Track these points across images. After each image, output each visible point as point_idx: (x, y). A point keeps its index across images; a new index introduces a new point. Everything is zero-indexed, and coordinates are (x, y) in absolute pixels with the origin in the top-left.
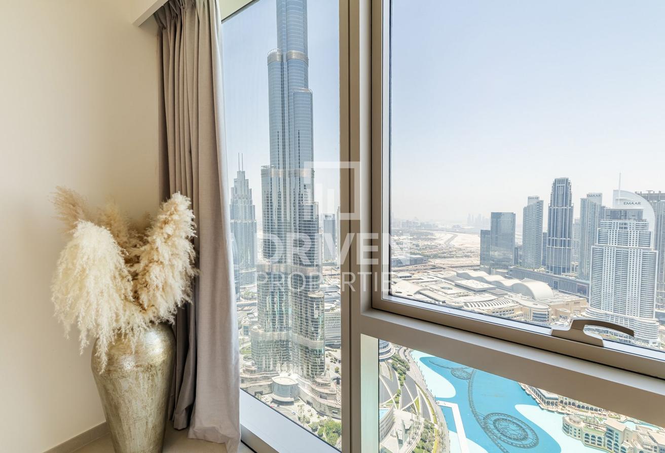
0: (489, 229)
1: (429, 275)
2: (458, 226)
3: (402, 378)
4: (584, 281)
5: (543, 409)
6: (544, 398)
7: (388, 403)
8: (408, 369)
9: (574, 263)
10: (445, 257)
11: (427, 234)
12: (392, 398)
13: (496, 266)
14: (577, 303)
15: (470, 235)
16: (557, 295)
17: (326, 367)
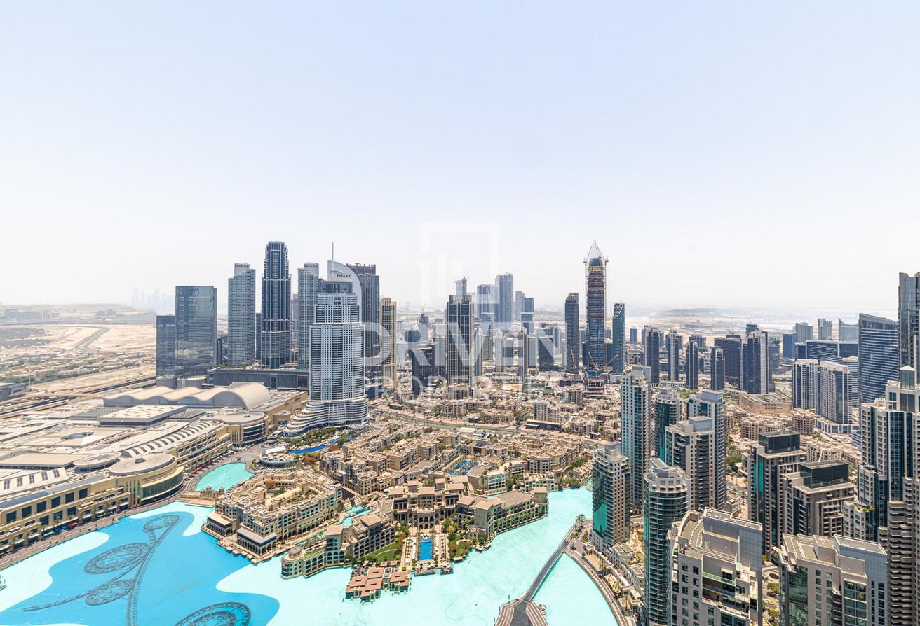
0: (172, 312)
4: (304, 370)
5: (256, 564)
6: (258, 548)
9: (295, 350)
13: (187, 373)
14: (297, 399)
16: (275, 395)
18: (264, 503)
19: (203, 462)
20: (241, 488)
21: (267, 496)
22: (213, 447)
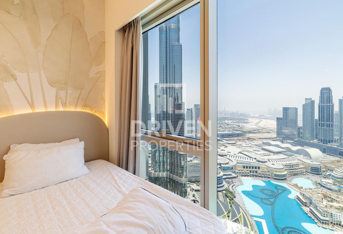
0: (282, 116)
1: (246, 143)
2: (263, 115)
3: (231, 203)
5: (319, 226)
6: (320, 220)
7: (223, 216)
8: (235, 197)
9: (336, 138)
10: (255, 133)
11: (244, 120)
12: (226, 213)
13: (286, 139)
14: (338, 161)
15: (270, 121)
16: (326, 156)
17: (188, 194)
18: (322, 202)
19: (294, 173)
20: (311, 190)
21: (324, 200)
22: (298, 169)
